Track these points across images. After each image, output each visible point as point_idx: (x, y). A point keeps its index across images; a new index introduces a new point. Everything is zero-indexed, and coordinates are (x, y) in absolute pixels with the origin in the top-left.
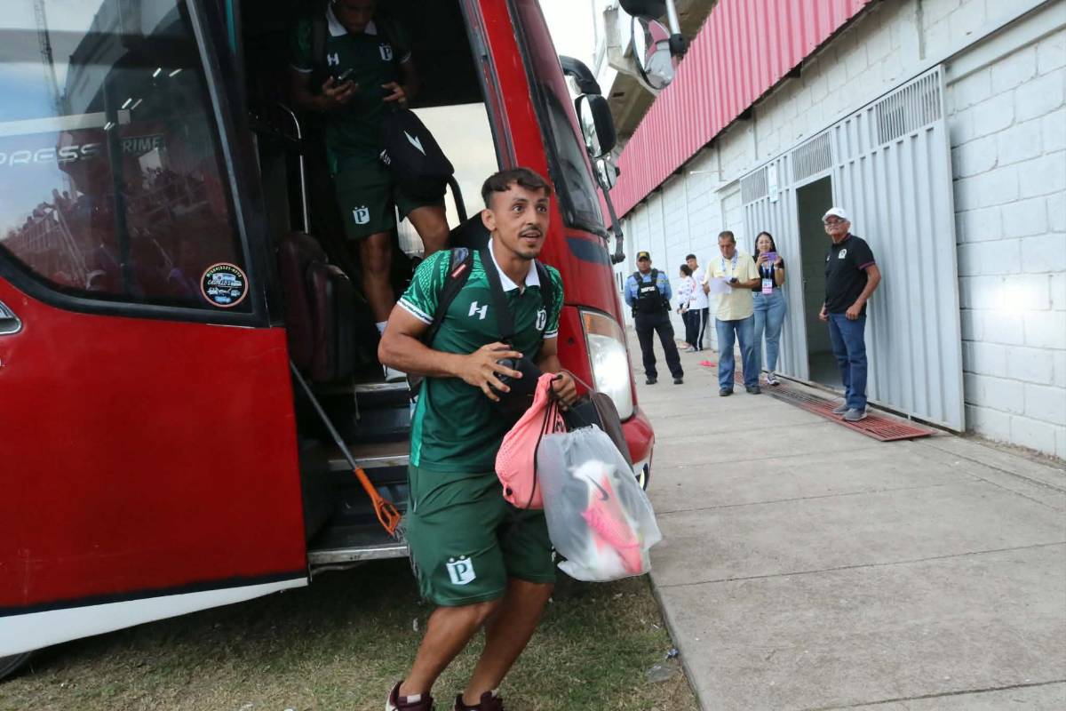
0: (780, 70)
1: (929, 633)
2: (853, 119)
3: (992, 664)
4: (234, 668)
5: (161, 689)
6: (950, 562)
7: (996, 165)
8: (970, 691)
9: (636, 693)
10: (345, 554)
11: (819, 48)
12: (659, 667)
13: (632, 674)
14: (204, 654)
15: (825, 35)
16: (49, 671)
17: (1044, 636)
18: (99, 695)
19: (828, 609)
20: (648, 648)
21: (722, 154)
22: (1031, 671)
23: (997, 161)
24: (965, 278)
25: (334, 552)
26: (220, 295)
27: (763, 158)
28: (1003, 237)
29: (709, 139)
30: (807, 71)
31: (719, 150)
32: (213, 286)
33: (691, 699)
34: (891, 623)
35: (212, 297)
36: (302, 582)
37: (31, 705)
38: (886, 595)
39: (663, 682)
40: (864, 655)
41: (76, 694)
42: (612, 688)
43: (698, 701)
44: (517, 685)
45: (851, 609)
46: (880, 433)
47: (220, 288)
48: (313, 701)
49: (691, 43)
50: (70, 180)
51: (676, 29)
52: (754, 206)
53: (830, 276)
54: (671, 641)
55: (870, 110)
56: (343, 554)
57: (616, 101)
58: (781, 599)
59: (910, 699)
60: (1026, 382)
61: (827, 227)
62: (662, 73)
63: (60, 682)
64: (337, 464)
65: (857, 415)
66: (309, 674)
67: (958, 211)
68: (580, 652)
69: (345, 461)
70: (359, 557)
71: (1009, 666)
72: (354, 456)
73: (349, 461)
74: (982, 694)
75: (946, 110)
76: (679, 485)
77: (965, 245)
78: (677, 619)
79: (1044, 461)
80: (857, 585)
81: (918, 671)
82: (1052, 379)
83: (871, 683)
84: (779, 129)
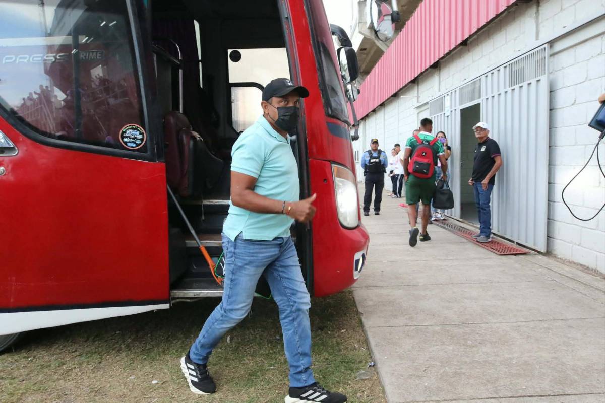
0: (456, 41)
1: (516, 363)
2: (495, 71)
3: (550, 381)
4: (126, 356)
5: (85, 365)
6: (532, 325)
7: (575, 103)
8: (537, 396)
9: (350, 385)
10: (191, 293)
11: (479, 30)
12: (364, 372)
13: (348, 374)
14: (110, 347)
15: (483, 23)
16: (23, 351)
17: (581, 368)
18: (50, 366)
19: (461, 346)
20: (358, 360)
21: (420, 87)
22: (572, 387)
23: (575, 101)
24: (552, 166)
25: (185, 292)
26: (130, 142)
27: (443, 91)
28: (576, 144)
29: (413, 78)
30: (471, 42)
31: (418, 85)
32: (126, 137)
33: (380, 390)
34: (495, 356)
35: (126, 143)
36: (166, 306)
37: (12, 369)
38: (494, 340)
39: (366, 379)
40: (478, 372)
41: (37, 365)
42: (337, 381)
43: (384, 392)
44: (283, 376)
45: (474, 346)
46: (498, 251)
47: (130, 138)
48: (169, 377)
49: (407, 23)
50: (50, 80)
51: (395, 8)
52: (436, 117)
53: (476, 160)
54: (371, 357)
55: (505, 67)
56: (190, 292)
57: (362, 53)
58: (435, 338)
59: (502, 398)
60: (583, 227)
61: (476, 133)
62: (386, 32)
63: (28, 358)
64: (190, 243)
65: (485, 239)
66: (168, 362)
67: (551, 127)
68: (320, 360)
69: (195, 242)
70: (199, 295)
71: (560, 384)
72: (200, 239)
73: (197, 241)
74: (543, 398)
75: (548, 69)
76: (382, 272)
77: (554, 147)
78: (376, 345)
79: (590, 272)
80: (478, 334)
81: (508, 383)
82: (598, 226)
83: (482, 388)
84: (453, 75)
